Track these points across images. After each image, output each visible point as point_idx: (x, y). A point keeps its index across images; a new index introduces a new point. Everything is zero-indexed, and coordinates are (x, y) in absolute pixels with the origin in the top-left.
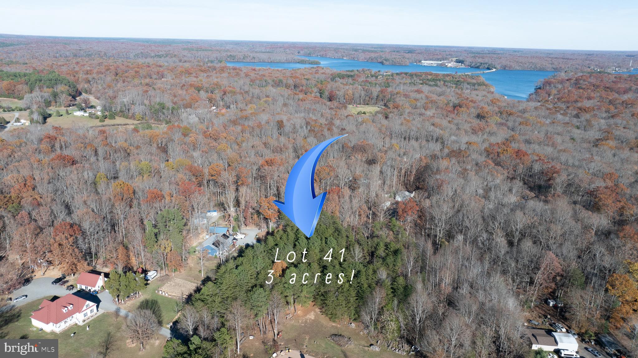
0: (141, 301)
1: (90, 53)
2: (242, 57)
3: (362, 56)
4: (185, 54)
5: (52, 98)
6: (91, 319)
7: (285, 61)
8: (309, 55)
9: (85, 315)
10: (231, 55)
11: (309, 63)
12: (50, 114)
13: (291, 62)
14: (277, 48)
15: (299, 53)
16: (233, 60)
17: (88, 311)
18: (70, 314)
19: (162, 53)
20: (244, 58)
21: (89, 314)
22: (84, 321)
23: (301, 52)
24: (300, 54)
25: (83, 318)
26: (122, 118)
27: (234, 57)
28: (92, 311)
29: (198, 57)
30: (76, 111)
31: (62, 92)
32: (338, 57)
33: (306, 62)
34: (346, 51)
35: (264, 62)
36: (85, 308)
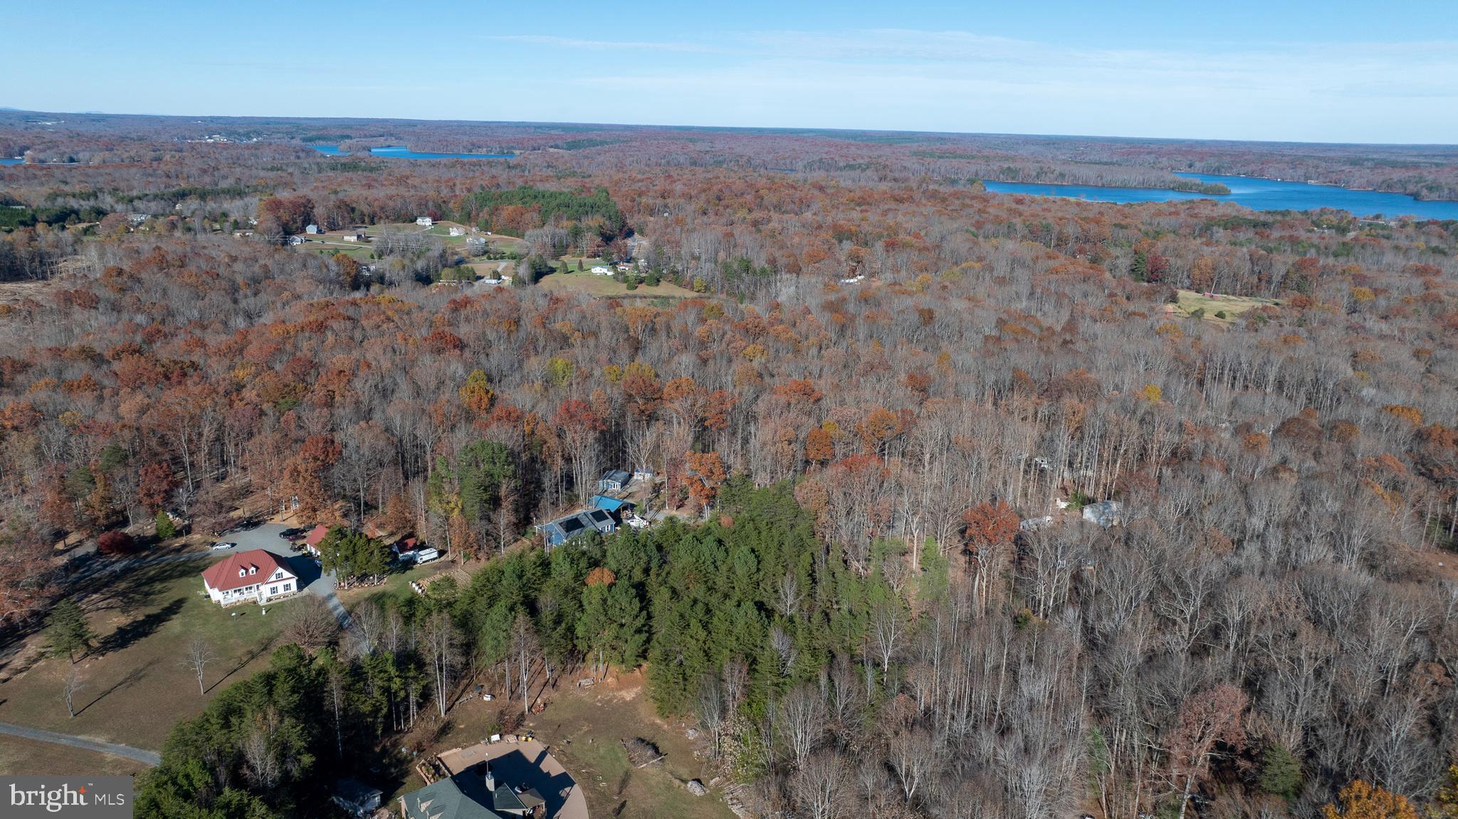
0: (375, 591)
1: (721, 158)
2: (1034, 174)
3: (1360, 178)
4: (908, 164)
5: (570, 240)
6: (282, 599)
7: (1139, 183)
8: (1216, 172)
9: (274, 590)
10: (1009, 168)
11: (1200, 192)
12: (551, 268)
13: (1154, 188)
14: (1140, 153)
15: (1190, 166)
16: (1013, 178)
17: (280, 585)
18: (248, 582)
19: (862, 161)
20: (1038, 176)
21: (281, 591)
22: (270, 600)
23: (1197, 165)
24: (1192, 170)
25: (269, 595)
26: (671, 285)
27: (1016, 171)
28: (287, 587)
29: (933, 171)
30: (597, 265)
31: (589, 229)
32: (1292, 178)
33: (1191, 188)
34: (1324, 164)
35: (1086, 185)
36: (273, 578)
